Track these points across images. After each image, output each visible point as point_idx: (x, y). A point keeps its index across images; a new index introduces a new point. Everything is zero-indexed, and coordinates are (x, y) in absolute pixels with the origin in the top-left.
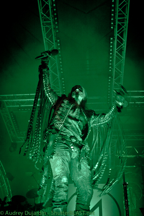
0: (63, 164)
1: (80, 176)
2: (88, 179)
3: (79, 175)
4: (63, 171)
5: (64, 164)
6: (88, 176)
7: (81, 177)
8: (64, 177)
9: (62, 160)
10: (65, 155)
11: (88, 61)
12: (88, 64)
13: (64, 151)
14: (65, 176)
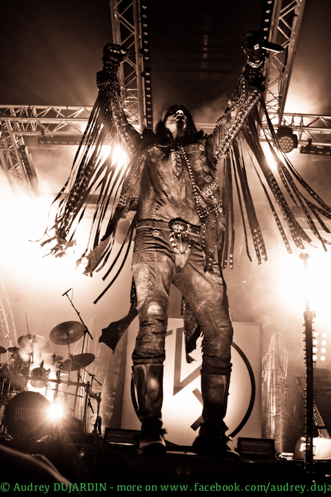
0: (150, 277)
1: (201, 301)
2: (218, 304)
3: (198, 300)
4: (151, 292)
5: (153, 278)
6: (216, 299)
7: (203, 303)
8: (152, 303)
9: (149, 271)
10: (156, 260)
11: (206, 36)
12: (205, 44)
13: (155, 253)
14: (155, 301)
